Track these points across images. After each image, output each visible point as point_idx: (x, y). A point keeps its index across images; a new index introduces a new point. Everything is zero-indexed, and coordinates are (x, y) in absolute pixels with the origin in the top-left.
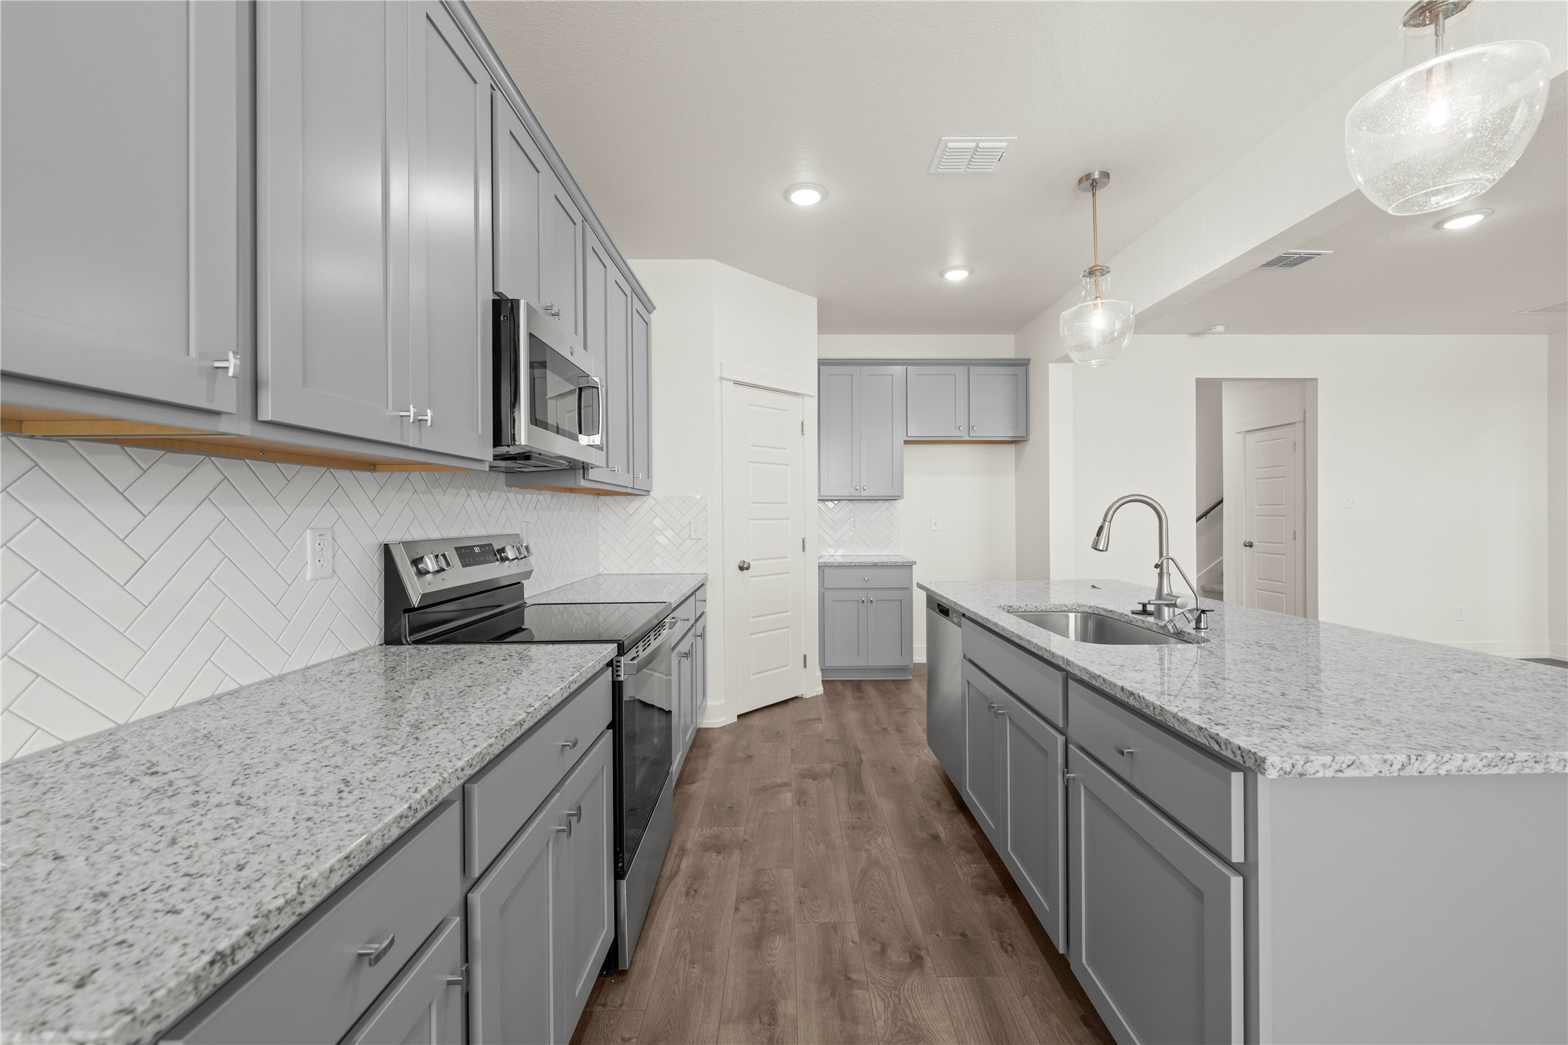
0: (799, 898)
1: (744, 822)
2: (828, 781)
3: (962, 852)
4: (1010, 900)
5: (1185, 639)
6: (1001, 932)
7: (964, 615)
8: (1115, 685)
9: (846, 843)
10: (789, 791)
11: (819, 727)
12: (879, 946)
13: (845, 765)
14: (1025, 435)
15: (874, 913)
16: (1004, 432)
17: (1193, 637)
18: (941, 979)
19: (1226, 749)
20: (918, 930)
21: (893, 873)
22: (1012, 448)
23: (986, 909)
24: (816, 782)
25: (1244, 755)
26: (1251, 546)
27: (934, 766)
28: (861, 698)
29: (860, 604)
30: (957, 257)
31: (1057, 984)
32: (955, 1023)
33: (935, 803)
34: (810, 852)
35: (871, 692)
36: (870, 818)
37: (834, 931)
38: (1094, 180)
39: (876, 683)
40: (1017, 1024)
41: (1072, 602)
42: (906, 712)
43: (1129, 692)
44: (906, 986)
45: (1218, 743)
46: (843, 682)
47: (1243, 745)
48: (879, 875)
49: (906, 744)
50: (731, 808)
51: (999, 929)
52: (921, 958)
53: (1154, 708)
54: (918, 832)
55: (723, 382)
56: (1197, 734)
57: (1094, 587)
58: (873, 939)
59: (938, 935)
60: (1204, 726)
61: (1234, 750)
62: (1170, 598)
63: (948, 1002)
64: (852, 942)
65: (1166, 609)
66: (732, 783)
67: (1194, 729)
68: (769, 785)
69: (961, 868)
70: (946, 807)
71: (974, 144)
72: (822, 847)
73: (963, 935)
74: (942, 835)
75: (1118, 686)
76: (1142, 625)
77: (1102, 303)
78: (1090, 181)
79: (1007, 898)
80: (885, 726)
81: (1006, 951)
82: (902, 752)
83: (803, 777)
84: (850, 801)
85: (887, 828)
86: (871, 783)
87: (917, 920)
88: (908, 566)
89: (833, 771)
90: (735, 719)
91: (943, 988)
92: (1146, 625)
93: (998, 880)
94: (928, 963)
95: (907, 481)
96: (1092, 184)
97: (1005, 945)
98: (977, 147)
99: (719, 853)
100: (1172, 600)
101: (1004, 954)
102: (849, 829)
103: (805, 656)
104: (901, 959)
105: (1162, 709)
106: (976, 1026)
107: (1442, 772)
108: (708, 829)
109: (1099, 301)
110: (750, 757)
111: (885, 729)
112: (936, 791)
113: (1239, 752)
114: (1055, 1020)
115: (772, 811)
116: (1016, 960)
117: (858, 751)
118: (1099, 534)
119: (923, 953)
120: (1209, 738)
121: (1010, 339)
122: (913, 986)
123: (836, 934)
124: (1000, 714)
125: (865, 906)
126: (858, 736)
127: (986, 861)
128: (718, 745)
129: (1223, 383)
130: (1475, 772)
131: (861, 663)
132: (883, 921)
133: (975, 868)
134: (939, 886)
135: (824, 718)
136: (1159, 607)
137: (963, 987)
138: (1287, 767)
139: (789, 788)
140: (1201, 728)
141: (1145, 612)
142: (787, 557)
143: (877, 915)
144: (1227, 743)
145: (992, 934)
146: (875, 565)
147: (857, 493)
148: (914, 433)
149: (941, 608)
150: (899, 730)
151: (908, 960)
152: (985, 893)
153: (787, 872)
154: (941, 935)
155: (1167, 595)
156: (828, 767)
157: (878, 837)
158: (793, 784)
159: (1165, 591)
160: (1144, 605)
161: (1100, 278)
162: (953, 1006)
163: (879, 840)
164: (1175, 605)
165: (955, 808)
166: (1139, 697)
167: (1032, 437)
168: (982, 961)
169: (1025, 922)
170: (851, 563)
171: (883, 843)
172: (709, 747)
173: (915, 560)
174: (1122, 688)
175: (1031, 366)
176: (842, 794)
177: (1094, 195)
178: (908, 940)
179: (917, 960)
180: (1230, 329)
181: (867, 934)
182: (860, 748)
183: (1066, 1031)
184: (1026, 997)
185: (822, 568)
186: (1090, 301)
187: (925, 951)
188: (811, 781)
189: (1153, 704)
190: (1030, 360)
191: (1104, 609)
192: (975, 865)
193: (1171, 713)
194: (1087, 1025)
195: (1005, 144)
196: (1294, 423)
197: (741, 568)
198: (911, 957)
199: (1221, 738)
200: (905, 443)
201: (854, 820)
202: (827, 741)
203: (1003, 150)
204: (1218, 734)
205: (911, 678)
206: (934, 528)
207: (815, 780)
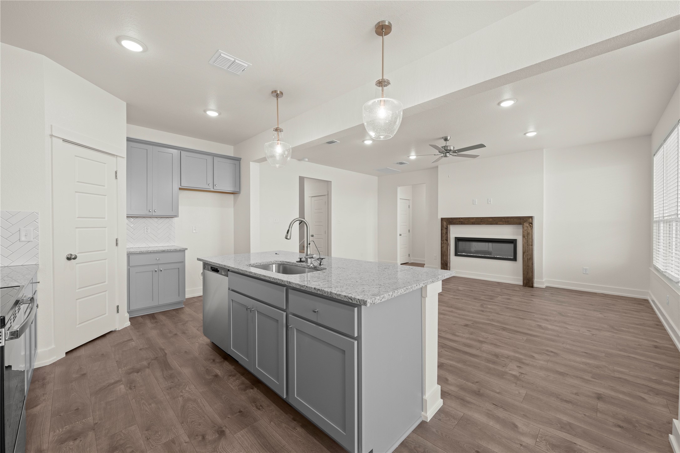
0: (146, 437)
1: (91, 414)
2: (147, 370)
3: (231, 377)
4: (256, 388)
5: (317, 269)
6: (256, 402)
7: (229, 270)
8: (312, 288)
9: (168, 397)
10: (121, 384)
11: (133, 344)
12: (201, 437)
13: (156, 359)
14: (239, 191)
15: (194, 423)
16: (229, 189)
17: (320, 268)
18: (235, 435)
19: (354, 301)
20: (219, 420)
21: (199, 401)
22: (232, 196)
23: (247, 397)
24: (139, 374)
25: (360, 301)
26: (313, 236)
27: (207, 345)
28: (156, 322)
29: (154, 273)
30: (212, 105)
31: (281, 411)
32: (246, 450)
33: (212, 361)
34: (146, 411)
35: (162, 318)
36: (179, 380)
37: (173, 443)
38: (277, 94)
39: (164, 313)
40: (271, 435)
41: (273, 260)
42: (186, 323)
43: (318, 289)
44: (220, 447)
45: (351, 300)
46: (142, 317)
47: (359, 298)
48: (192, 405)
49: (189, 339)
50: (77, 409)
51: (254, 402)
52: (223, 431)
53: (328, 293)
54: (208, 377)
55: (53, 138)
56: (344, 298)
57: (276, 254)
58: (197, 436)
59: (229, 418)
60: (346, 295)
61: (357, 301)
62: (311, 255)
63: (241, 443)
64: (185, 443)
65: (309, 259)
66: (73, 394)
67: (343, 297)
68: (105, 386)
69: (232, 384)
70: (218, 361)
71: (233, 60)
72: (153, 405)
73: (240, 412)
74: (219, 374)
75: (313, 288)
76: (302, 266)
77: (280, 143)
78: (276, 94)
79: (255, 388)
80: (175, 333)
81: (259, 409)
82: (188, 343)
83: (130, 373)
84: (165, 376)
85: (190, 381)
86: (174, 363)
87: (217, 416)
88: (183, 251)
89: (149, 364)
90: (65, 356)
91: (237, 438)
92: (303, 266)
93: (249, 383)
94: (227, 431)
95: (181, 208)
96: (277, 95)
97: (258, 407)
98: (235, 61)
99: (76, 439)
100: (311, 256)
101: (259, 411)
102: (168, 390)
103: (118, 307)
104: (213, 437)
105: (331, 293)
106: (255, 445)
107: (398, 295)
108: (61, 430)
109: (279, 142)
110: (84, 375)
111: (176, 334)
112: (211, 355)
113: (358, 301)
114: (284, 425)
115: (110, 400)
116: (264, 411)
117: (162, 350)
118: (288, 233)
119: (224, 429)
120: (348, 299)
121: (232, 147)
122: (223, 445)
123: (175, 444)
124: (253, 310)
125: (188, 422)
126: (160, 342)
127: (242, 377)
128: (52, 376)
129: (305, 178)
130: (403, 293)
131: (155, 303)
132: (200, 425)
133: (238, 382)
134: (223, 396)
135: (134, 338)
136: (307, 259)
137: (245, 433)
138: (371, 302)
139: (121, 383)
140: (345, 296)
141: (301, 261)
142: (105, 250)
143: (196, 424)
144: (355, 299)
145: (252, 406)
146: (163, 252)
147: (151, 214)
148: (185, 184)
149: (213, 269)
150: (184, 333)
151: (217, 435)
152: (245, 390)
153: (133, 428)
154: (230, 417)
155: (309, 254)
156: (145, 363)
157: (186, 387)
158: (123, 379)
159: (309, 253)
160: (301, 259)
161: (279, 133)
162: (243, 443)
163: (187, 389)
164: (312, 258)
165: (222, 360)
166: (322, 290)
167: (242, 192)
168: (251, 418)
169: (264, 395)
170: (148, 251)
171: (190, 389)
172: (44, 379)
173: (186, 248)
174: (315, 288)
175: (241, 161)
176: (159, 373)
177: (277, 100)
178: (215, 427)
179: (221, 433)
180: (310, 160)
181: (192, 435)
182: (163, 348)
183: (289, 427)
184: (272, 423)
185: (129, 255)
186: (276, 141)
187: (225, 427)
188: (136, 374)
189: (327, 291)
190: (241, 159)
191: (286, 262)
192: (238, 381)
193: (334, 293)
194: (295, 421)
195: (247, 65)
196: (325, 195)
197: (69, 259)
198: (218, 434)
199: (353, 298)
200: (179, 189)
201: (170, 384)
202: (140, 350)
203: (245, 68)
204: (351, 297)
205: (184, 306)
206: (194, 232)
207: (138, 372)
